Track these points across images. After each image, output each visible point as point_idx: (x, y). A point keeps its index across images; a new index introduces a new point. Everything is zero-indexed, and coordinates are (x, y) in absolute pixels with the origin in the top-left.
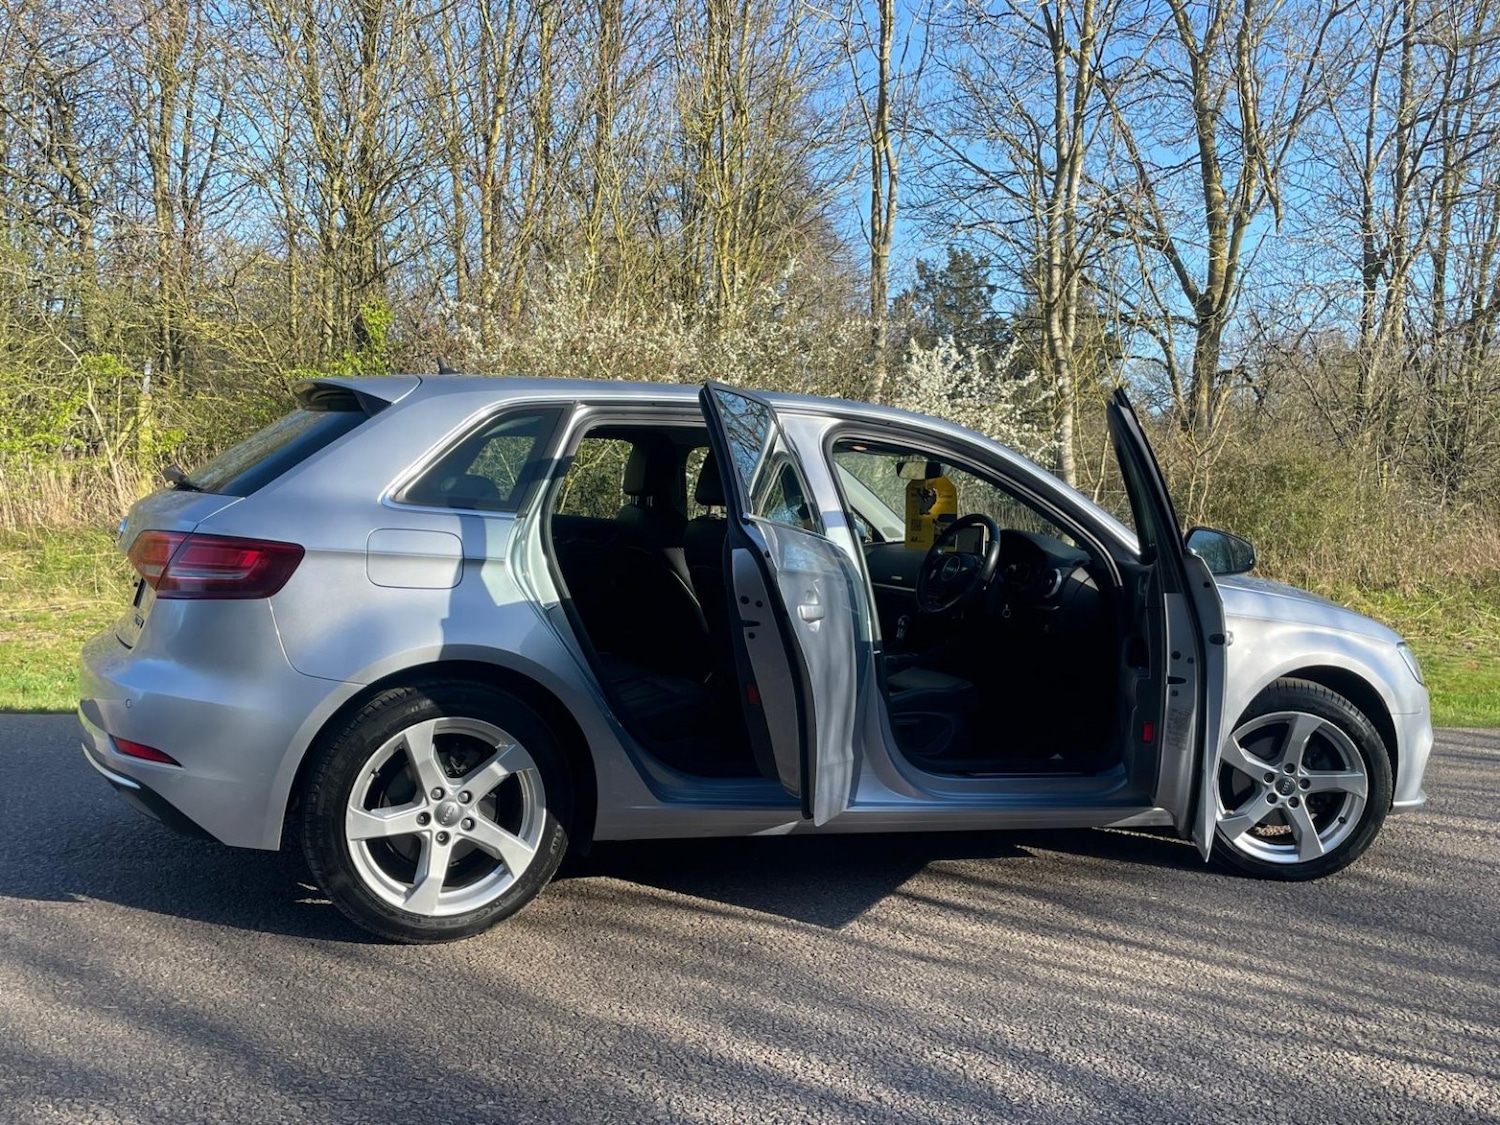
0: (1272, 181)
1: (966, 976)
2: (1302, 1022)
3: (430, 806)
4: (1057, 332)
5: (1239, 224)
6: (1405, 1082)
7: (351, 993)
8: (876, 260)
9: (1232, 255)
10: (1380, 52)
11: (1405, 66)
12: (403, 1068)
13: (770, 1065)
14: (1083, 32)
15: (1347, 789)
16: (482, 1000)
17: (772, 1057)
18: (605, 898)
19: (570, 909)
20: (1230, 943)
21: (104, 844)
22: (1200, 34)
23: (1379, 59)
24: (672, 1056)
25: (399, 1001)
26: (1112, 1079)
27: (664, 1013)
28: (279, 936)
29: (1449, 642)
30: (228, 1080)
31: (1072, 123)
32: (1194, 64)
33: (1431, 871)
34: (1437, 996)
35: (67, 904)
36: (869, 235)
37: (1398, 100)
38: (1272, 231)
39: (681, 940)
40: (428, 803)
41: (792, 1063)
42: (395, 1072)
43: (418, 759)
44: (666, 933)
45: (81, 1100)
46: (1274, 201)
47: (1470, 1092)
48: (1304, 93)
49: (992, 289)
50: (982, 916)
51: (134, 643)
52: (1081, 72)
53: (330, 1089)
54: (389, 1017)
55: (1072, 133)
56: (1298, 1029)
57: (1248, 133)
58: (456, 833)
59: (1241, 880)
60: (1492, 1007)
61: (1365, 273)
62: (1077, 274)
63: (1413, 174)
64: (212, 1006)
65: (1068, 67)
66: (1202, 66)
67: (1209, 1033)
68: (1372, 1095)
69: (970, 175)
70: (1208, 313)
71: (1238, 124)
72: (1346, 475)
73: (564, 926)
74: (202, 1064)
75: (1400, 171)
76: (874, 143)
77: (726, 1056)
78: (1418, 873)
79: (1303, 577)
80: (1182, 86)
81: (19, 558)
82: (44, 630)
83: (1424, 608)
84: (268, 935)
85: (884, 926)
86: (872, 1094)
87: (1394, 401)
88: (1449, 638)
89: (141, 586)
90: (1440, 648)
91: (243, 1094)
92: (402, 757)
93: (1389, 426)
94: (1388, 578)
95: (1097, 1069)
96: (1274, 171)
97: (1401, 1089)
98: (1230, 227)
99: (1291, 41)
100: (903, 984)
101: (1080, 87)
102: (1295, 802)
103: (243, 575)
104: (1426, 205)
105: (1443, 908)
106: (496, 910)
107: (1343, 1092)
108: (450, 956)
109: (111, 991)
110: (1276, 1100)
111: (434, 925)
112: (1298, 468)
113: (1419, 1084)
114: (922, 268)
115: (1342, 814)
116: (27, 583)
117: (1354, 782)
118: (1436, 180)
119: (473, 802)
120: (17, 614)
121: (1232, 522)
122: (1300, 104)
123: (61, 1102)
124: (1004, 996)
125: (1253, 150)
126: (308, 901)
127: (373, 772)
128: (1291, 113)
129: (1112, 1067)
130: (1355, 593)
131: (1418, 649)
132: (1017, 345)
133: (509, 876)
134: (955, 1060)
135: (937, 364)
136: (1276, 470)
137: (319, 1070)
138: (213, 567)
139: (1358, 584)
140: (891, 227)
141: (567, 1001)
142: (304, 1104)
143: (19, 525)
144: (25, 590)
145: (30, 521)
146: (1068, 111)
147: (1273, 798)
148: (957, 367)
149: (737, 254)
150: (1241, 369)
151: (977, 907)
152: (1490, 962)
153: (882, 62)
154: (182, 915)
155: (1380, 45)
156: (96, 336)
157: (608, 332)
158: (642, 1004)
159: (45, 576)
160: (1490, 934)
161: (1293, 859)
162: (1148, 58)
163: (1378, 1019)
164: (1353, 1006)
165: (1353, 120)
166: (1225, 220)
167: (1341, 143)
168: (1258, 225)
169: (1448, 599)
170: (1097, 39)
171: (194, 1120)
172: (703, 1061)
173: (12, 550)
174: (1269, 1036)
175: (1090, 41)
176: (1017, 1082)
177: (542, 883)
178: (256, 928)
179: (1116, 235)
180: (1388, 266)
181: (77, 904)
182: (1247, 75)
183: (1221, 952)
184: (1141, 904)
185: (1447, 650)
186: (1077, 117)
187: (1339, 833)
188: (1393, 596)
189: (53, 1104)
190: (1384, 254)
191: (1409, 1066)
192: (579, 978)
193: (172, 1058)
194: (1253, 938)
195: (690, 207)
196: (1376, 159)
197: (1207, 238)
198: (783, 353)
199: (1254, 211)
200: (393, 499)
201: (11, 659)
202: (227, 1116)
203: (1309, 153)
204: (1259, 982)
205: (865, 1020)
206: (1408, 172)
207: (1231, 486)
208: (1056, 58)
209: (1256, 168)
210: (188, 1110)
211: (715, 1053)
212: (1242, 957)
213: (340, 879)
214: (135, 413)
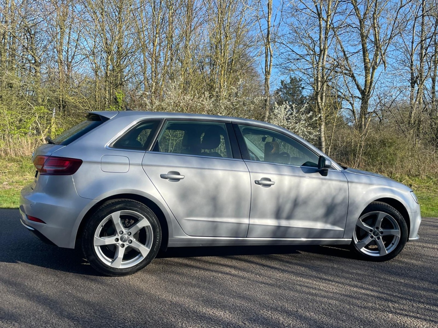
0: (383, 56)
1: (276, 289)
2: (375, 303)
3: (119, 236)
4: (319, 101)
5: (374, 69)
6: (404, 322)
7: (93, 290)
8: (266, 79)
9: (372, 77)
10: (416, 18)
11: (423, 22)
12: (105, 312)
13: (214, 313)
14: (327, 13)
15: (394, 234)
16: (131, 293)
17: (215, 311)
18: (172, 265)
19: (161, 267)
20: (356, 280)
21: (28, 247)
22: (362, 13)
23: (415, 21)
24: (185, 310)
25: (107, 293)
26: (316, 319)
27: (185, 298)
28: (75, 274)
29: (435, 192)
30: (54, 315)
31: (324, 39)
32: (360, 22)
33: (420, 259)
34: (417, 296)
35: (15, 264)
36: (264, 72)
37: (421, 33)
38: (384, 71)
39: (192, 277)
40: (118, 235)
41: (221, 313)
42: (103, 314)
43: (115, 222)
44: (189, 274)
45: (10, 320)
46: (384, 62)
47: (424, 325)
48: (393, 30)
49: (303, 88)
50: (283, 271)
51: (34, 188)
52: (327, 25)
53: (83, 318)
54: (104, 297)
55: (324, 43)
56: (374, 305)
57: (376, 42)
58: (126, 244)
59: (362, 261)
60: (434, 300)
61: (411, 83)
62: (325, 84)
63: (425, 54)
64: (52, 294)
65: (323, 24)
66: (363, 23)
67: (347, 306)
68: (394, 325)
69: (294, 55)
70: (365, 95)
71: (373, 40)
72: (404, 143)
73: (159, 272)
74: (46, 311)
75: (421, 54)
76: (265, 45)
77: (201, 310)
78: (416, 260)
79: (391, 173)
80: (357, 29)
81: (15, 165)
82: (21, 185)
83: (427, 182)
84: (72, 274)
85: (253, 273)
86: (243, 323)
87: (420, 121)
88: (435, 191)
89: (37, 172)
90: (432, 194)
91: (57, 319)
92: (110, 222)
93: (418, 129)
94: (417, 173)
95: (311, 316)
96: (384, 54)
97: (403, 324)
98: (371, 70)
99: (389, 16)
100: (257, 291)
101: (326, 29)
102: (379, 238)
103: (65, 168)
104: (429, 64)
105: (423, 270)
106: (138, 267)
107: (385, 324)
108: (124, 281)
109: (24, 289)
110: (364, 326)
111: (119, 271)
112: (390, 141)
113: (408, 322)
114: (282, 82)
115: (393, 242)
116: (17, 172)
117: (397, 233)
118: (432, 56)
119: (131, 235)
120: (14, 181)
121: (370, 156)
122: (391, 34)
123: (4, 321)
124: (286, 294)
125: (377, 47)
126: (85, 264)
127: (102, 226)
128: (389, 36)
129: (316, 316)
130: (407, 178)
131: (425, 194)
132: (307, 104)
133: (142, 257)
134: (269, 313)
135: (283, 110)
136: (384, 142)
137: (81, 313)
138: (56, 166)
139: (408, 175)
140: (271, 70)
141: (157, 294)
142: (75, 323)
143: (16, 155)
144: (17, 174)
145: (19, 154)
146: (323, 36)
147: (372, 237)
148: (289, 110)
149: (225, 78)
150: (374, 112)
151: (282, 268)
152: (436, 287)
153: (268, 22)
154: (48, 267)
155: (416, 16)
156: (40, 101)
157: (187, 100)
158: (178, 295)
159: (23, 170)
160: (436, 278)
161: (378, 255)
162: (346, 20)
163: (399, 303)
164: (391, 299)
165: (408, 39)
166: (370, 68)
167: (404, 45)
168: (380, 69)
169: (435, 179)
170: (332, 15)
171: (42, 327)
172: (194, 312)
173: (13, 162)
174: (365, 308)
175: (330, 15)
176: (287, 320)
177: (152, 259)
178: (69, 271)
179: (336, 72)
180: (418, 82)
181: (18, 264)
182: (376, 25)
183: (353, 283)
184: (331, 268)
185: (434, 194)
186: (326, 38)
187: (392, 248)
188: (418, 178)
189: (2, 321)
190: (417, 78)
191: (406, 317)
192: (161, 287)
193: (38, 308)
194: (364, 278)
195: (213, 64)
196: (415, 50)
197: (364, 73)
198: (238, 106)
199: (378, 65)
200: (109, 147)
201: (11, 193)
202: (52, 326)
203: (394, 48)
204: (364, 291)
205: (244, 301)
206: (424, 54)
207: (370, 146)
208: (319, 20)
209: (379, 53)
210: (41, 324)
211: (198, 310)
212: (359, 284)
213: (92, 257)
214: (50, 123)
